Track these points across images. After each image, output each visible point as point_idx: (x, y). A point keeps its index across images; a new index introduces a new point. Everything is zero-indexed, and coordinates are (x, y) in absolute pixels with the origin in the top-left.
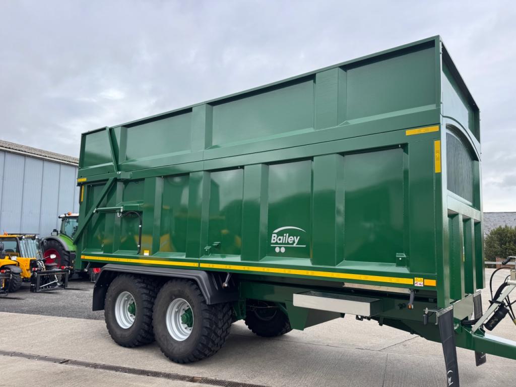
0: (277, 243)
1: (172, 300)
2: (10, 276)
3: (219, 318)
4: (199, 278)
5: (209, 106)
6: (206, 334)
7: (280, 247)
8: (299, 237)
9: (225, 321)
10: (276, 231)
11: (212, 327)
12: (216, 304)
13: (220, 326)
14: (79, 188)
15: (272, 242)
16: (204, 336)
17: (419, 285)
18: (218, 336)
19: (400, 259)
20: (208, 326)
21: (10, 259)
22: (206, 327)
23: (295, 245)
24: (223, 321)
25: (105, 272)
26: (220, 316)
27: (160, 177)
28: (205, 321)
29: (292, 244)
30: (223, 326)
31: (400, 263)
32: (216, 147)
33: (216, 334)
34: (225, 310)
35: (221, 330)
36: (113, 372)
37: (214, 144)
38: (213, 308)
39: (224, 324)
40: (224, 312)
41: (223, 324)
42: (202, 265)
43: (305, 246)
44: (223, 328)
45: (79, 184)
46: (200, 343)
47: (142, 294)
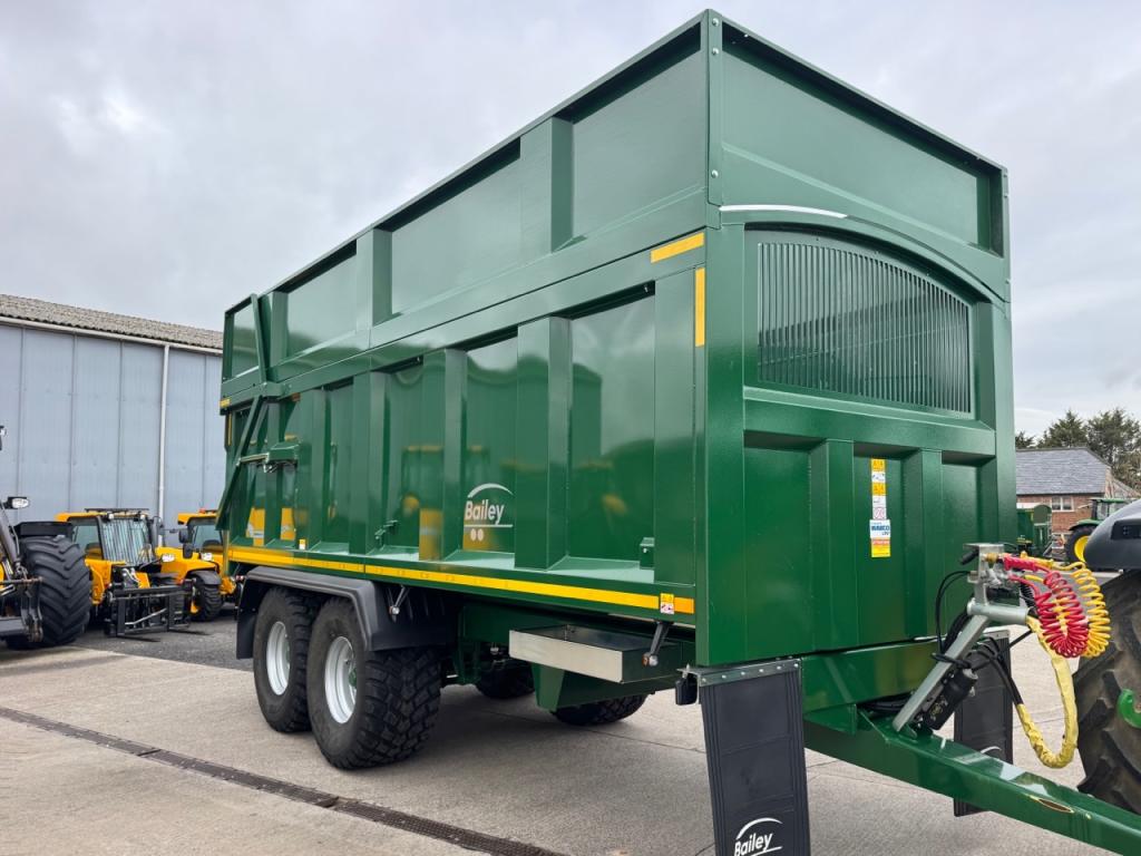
0: (472, 521)
1: (331, 640)
2: (191, 590)
3: (404, 678)
4: (355, 593)
5: (381, 232)
6: (371, 711)
7: (477, 529)
8: (502, 507)
9: (419, 686)
10: (471, 495)
11: (386, 697)
12: (399, 651)
13: (406, 696)
14: (224, 417)
15: (467, 517)
16: (368, 715)
17: (668, 612)
18: (404, 718)
19: (645, 550)
20: (375, 695)
21: (200, 557)
22: (373, 698)
23: (497, 525)
24: (415, 686)
25: (251, 584)
26: (407, 675)
27: (319, 388)
28: (369, 684)
29: (493, 522)
30: (415, 695)
31: (647, 561)
32: (398, 315)
33: (398, 712)
34: (420, 663)
35: (411, 704)
36: (208, 778)
37: (394, 312)
38: (390, 659)
39: (418, 692)
40: (418, 667)
41: (413, 691)
42: (371, 569)
43: (510, 526)
44: (417, 700)
45: (224, 412)
46: (362, 729)
47: (296, 626)
